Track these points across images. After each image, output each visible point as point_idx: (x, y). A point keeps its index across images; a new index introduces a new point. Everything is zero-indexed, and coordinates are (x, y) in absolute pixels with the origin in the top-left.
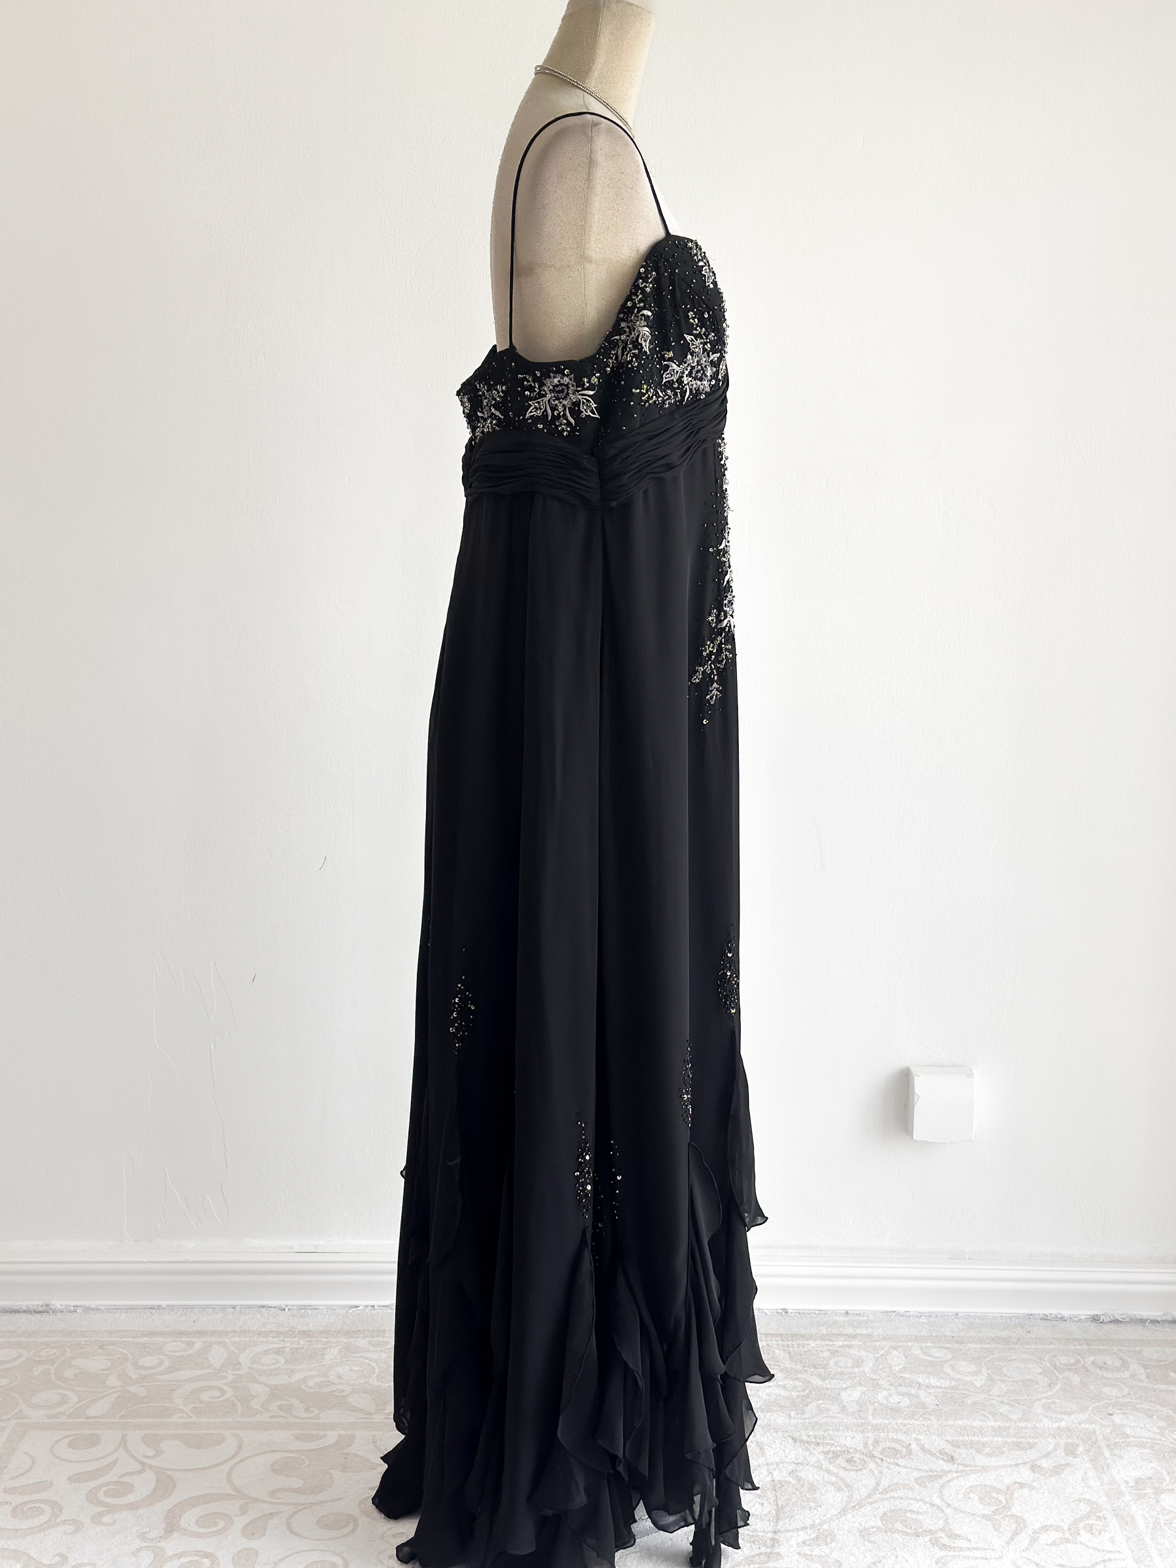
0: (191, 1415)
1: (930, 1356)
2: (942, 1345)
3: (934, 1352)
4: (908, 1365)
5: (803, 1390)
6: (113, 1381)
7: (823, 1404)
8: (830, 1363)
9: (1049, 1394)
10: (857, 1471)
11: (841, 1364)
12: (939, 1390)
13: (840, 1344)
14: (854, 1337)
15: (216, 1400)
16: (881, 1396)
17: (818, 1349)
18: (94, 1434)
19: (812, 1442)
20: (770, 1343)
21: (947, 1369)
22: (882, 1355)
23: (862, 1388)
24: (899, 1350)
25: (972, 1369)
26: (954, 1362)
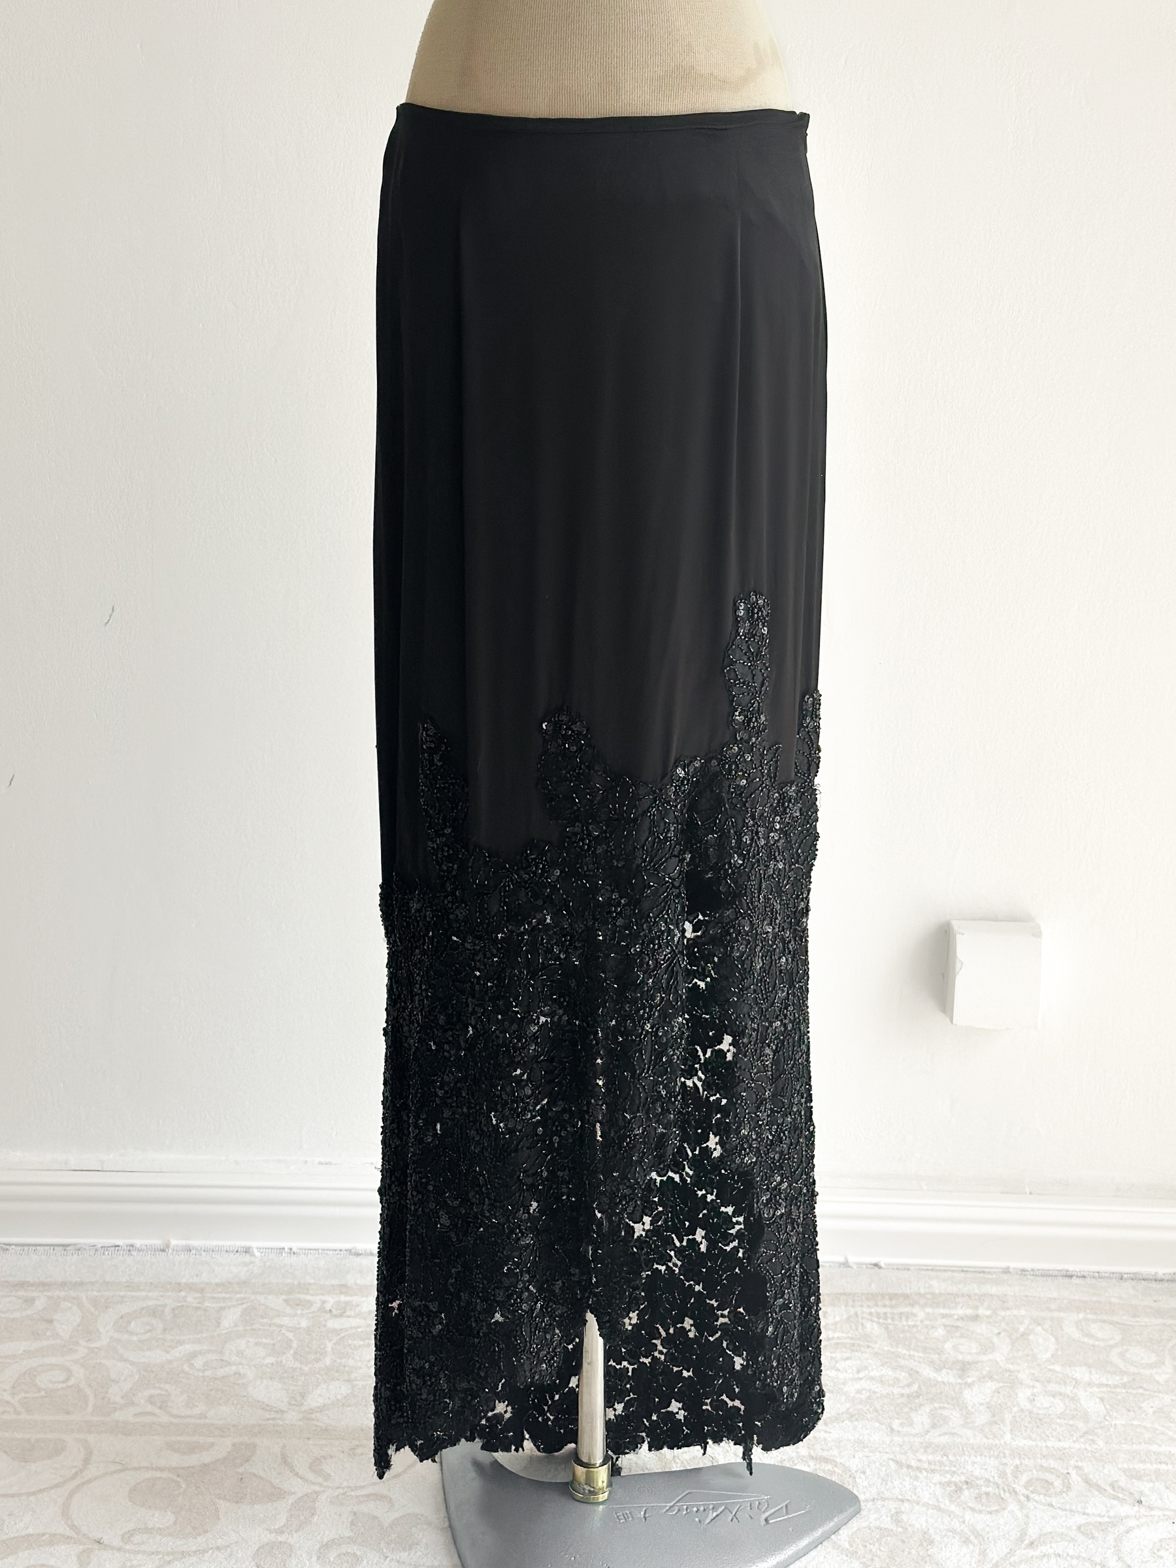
1: (1090, 1336)
2: (1105, 1317)
3: (1094, 1328)
5: (909, 1385)
7: (940, 1408)
8: (946, 1347)
10: (990, 1513)
12: (1106, 1389)
16: (1023, 1395)
17: (927, 1323)
19: (925, 1469)
20: (859, 1310)
21: (1114, 1357)
23: (989, 1384)
24: (1046, 1326)
25: (1154, 1358)
26: (1124, 1347)
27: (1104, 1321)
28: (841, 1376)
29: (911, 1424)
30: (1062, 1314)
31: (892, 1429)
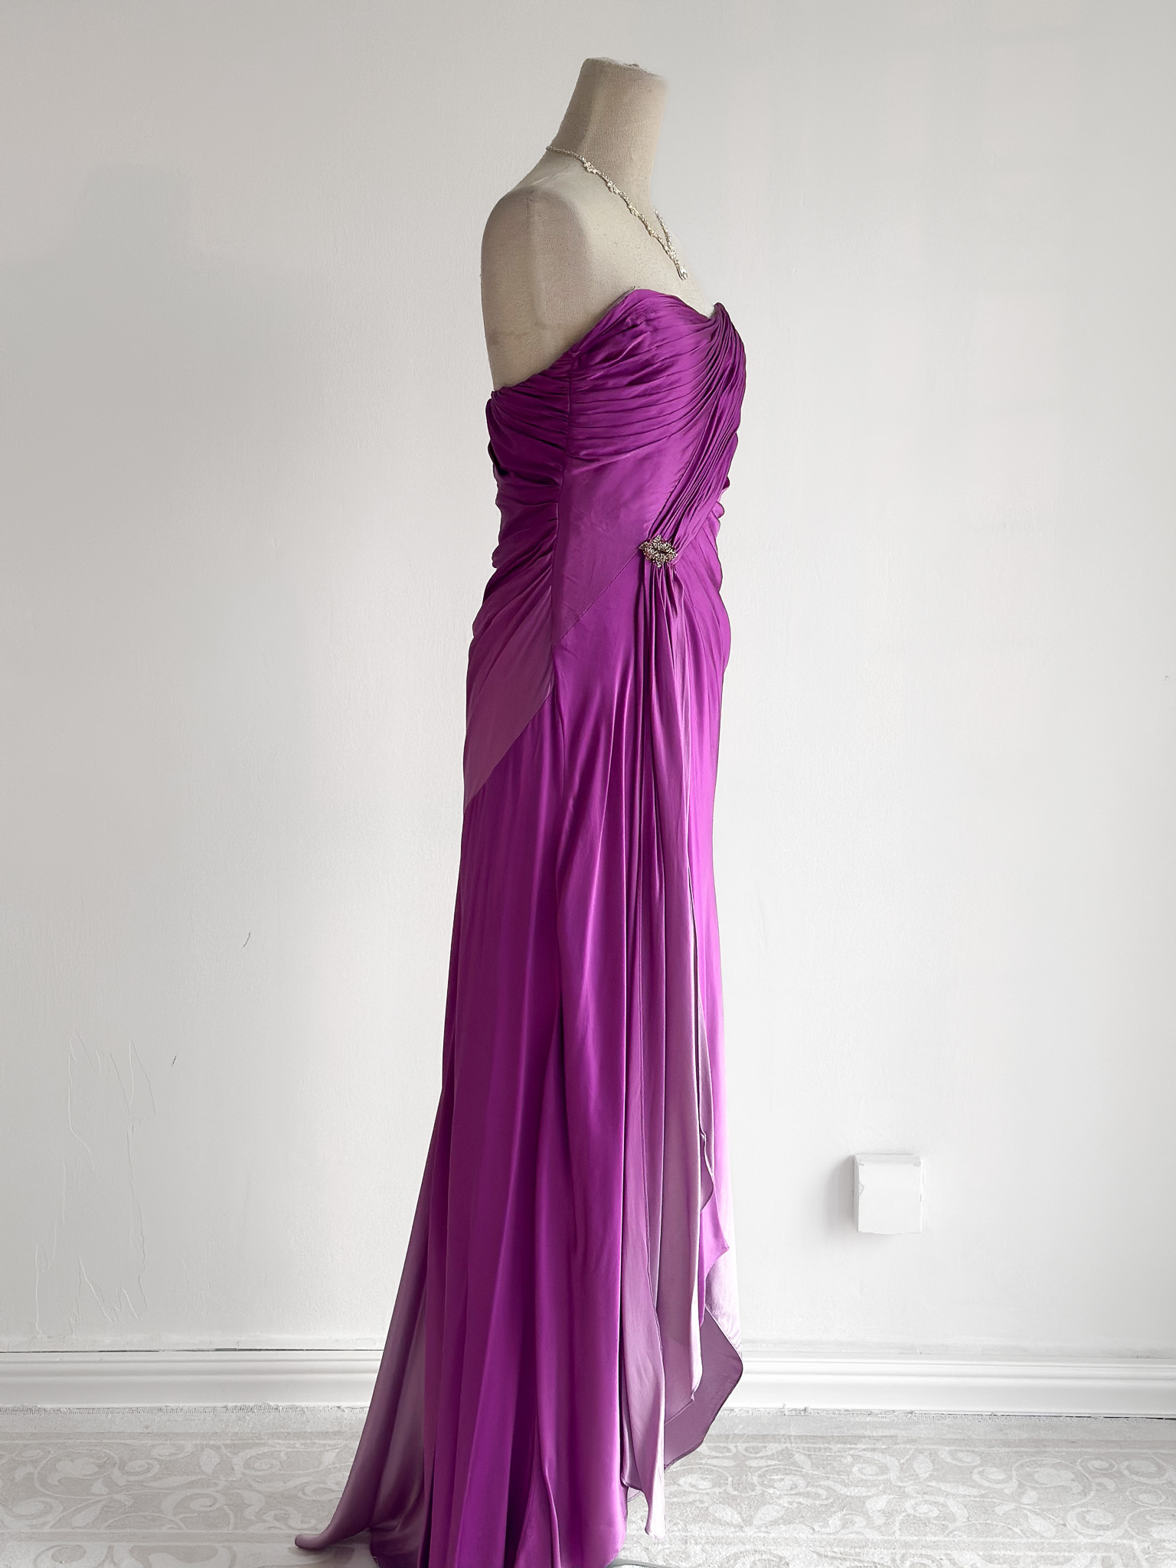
0: (180, 1524)
1: (958, 1460)
2: (970, 1449)
3: (961, 1455)
4: (935, 1473)
5: (827, 1499)
6: (98, 1487)
7: (849, 1514)
9: (1083, 1501)
11: (864, 1471)
12: (968, 1499)
13: (864, 1447)
14: (878, 1439)
15: (208, 1509)
16: (908, 1504)
18: (78, 1545)
20: (789, 1445)
21: (976, 1477)
22: (907, 1460)
23: (884, 1496)
24: (926, 1454)
25: (1002, 1477)
26: (984, 1468)
27: (968, 1451)
28: (778, 1493)
29: (826, 1525)
30: (937, 1447)
31: (814, 1529)
